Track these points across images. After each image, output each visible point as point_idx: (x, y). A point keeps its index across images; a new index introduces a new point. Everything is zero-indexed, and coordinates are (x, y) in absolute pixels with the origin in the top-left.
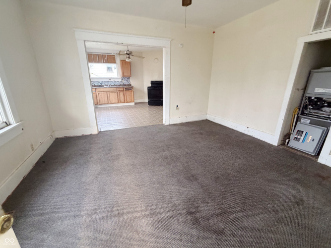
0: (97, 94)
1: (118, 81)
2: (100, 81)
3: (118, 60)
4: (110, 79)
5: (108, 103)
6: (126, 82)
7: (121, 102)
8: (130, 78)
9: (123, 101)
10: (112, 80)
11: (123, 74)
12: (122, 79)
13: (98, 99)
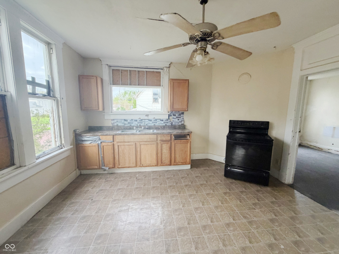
0: (116, 147)
1: (162, 118)
2: (129, 118)
3: (165, 80)
4: (147, 115)
5: (136, 166)
6: (176, 120)
7: (162, 164)
8: (185, 113)
9: (167, 161)
10: (150, 117)
11: (172, 105)
12: (169, 116)
13: (117, 157)
